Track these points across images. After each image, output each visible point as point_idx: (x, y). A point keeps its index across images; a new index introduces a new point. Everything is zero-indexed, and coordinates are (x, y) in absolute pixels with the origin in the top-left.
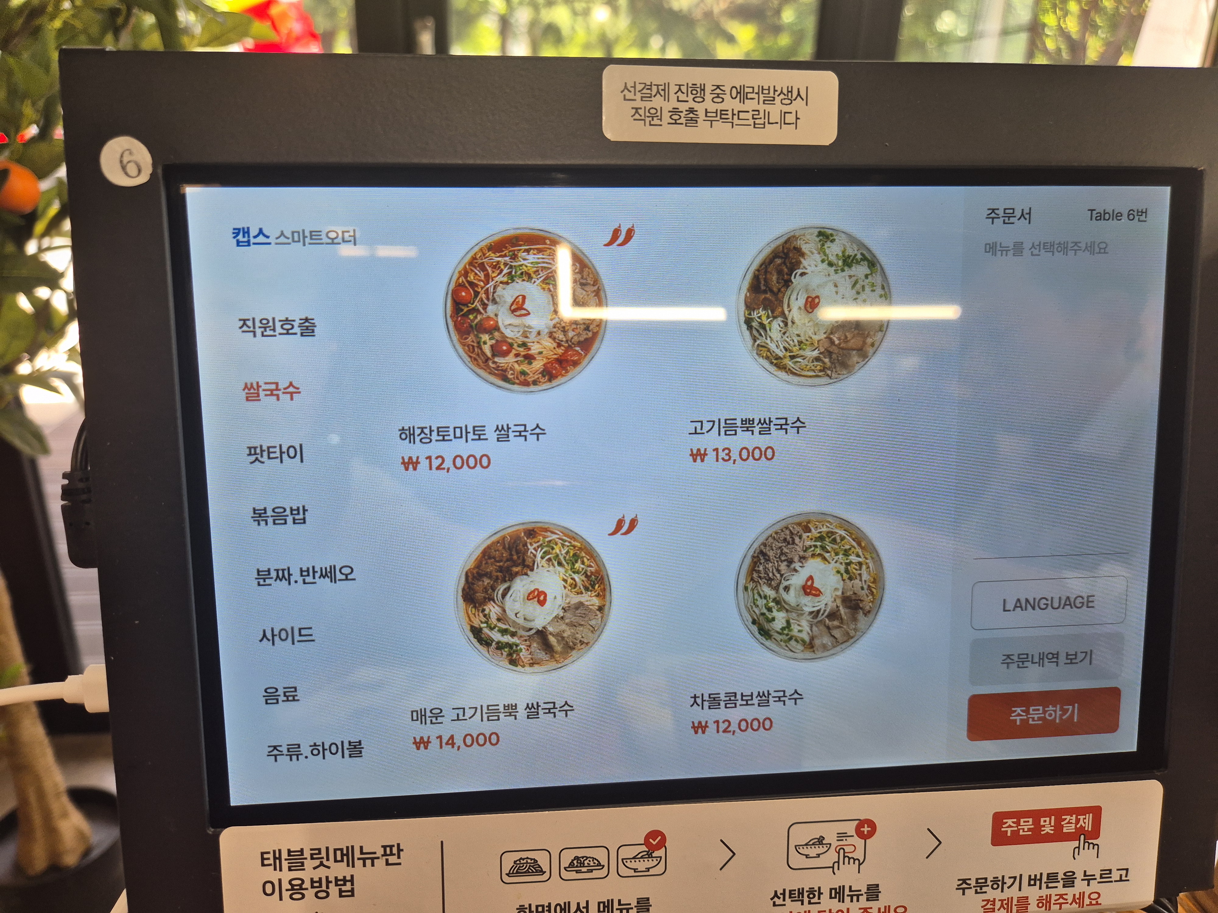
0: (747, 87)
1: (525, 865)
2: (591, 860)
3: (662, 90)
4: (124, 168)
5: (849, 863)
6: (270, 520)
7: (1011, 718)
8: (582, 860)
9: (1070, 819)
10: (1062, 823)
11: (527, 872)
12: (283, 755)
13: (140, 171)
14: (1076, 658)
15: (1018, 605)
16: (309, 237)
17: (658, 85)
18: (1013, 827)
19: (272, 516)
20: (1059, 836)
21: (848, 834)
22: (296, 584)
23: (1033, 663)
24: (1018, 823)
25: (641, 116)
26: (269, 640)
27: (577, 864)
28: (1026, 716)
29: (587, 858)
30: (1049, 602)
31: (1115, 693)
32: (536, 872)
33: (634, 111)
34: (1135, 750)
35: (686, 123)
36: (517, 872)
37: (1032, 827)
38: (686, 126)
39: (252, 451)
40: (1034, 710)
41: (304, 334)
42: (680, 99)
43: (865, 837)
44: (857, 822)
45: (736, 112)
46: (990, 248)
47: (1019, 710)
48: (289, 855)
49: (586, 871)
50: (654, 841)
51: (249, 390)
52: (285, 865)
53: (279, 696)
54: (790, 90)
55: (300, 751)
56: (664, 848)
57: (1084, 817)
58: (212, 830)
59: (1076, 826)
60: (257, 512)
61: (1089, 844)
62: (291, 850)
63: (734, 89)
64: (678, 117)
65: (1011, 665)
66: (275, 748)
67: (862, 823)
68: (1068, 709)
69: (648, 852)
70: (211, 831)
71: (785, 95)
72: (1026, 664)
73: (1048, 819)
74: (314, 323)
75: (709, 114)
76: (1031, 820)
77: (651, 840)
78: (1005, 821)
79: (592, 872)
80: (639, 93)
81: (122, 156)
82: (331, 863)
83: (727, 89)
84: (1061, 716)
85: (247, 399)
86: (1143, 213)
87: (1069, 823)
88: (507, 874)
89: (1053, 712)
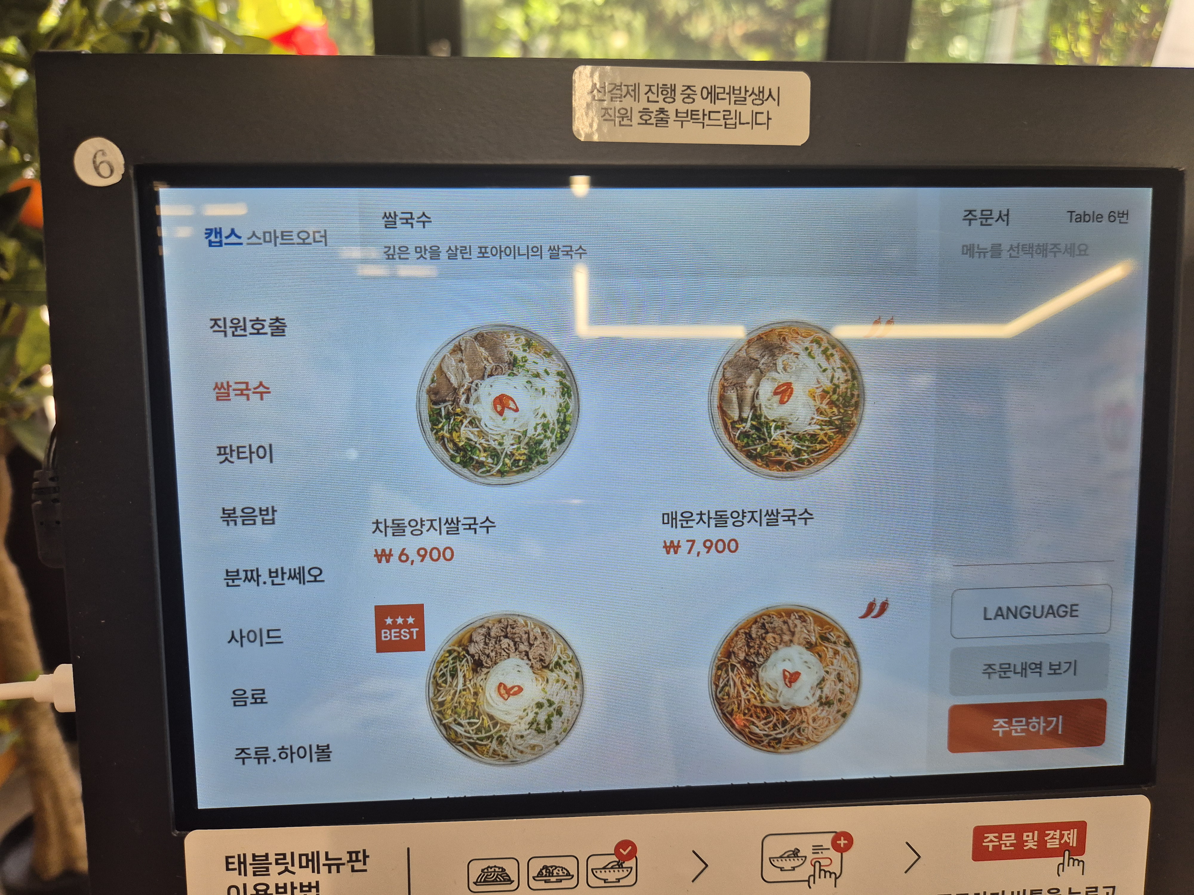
0: (718, 88)
1: (493, 874)
2: (560, 869)
3: (632, 90)
4: (97, 168)
5: (825, 877)
6: (239, 521)
7: (993, 729)
8: (551, 870)
9: (1054, 835)
10: (1046, 838)
11: (495, 880)
12: (250, 758)
13: (112, 171)
14: (1059, 669)
15: (999, 613)
16: (280, 237)
17: (627, 86)
18: (994, 842)
19: (241, 517)
20: (1042, 852)
21: (824, 847)
22: (264, 585)
23: (1015, 673)
24: (1000, 838)
25: (611, 116)
26: (237, 641)
27: (546, 873)
28: (1009, 727)
29: (556, 867)
30: (1032, 611)
31: (1100, 705)
32: (504, 881)
33: (603, 111)
34: (1122, 763)
35: (656, 124)
36: (485, 881)
37: (1015, 842)
38: (656, 126)
39: (222, 450)
40: (1017, 722)
41: (275, 334)
42: (650, 99)
43: (841, 850)
44: (833, 834)
45: (706, 112)
46: (967, 250)
47: (1001, 721)
48: (254, 860)
49: (555, 880)
50: (625, 851)
51: (220, 389)
52: (250, 870)
53: (247, 698)
54: (761, 90)
55: (268, 754)
56: (635, 859)
57: (1069, 832)
58: (178, 832)
59: (1060, 841)
60: (226, 512)
61: (1074, 860)
62: (256, 854)
63: (705, 90)
64: (648, 117)
65: (992, 675)
66: (243, 750)
67: (838, 836)
68: (1053, 721)
69: (618, 862)
70: (176, 833)
71: (756, 95)
72: (1008, 674)
73: (1031, 834)
74: (284, 323)
75: (679, 115)
76: (1013, 835)
77: (621, 850)
78: (986, 835)
79: (561, 882)
80: (609, 94)
81: (95, 157)
82: (296, 868)
83: (698, 90)
84: (1045, 728)
85: (218, 399)
86: (1124, 214)
87: (1052, 838)
88: (475, 883)
89: (1037, 725)
